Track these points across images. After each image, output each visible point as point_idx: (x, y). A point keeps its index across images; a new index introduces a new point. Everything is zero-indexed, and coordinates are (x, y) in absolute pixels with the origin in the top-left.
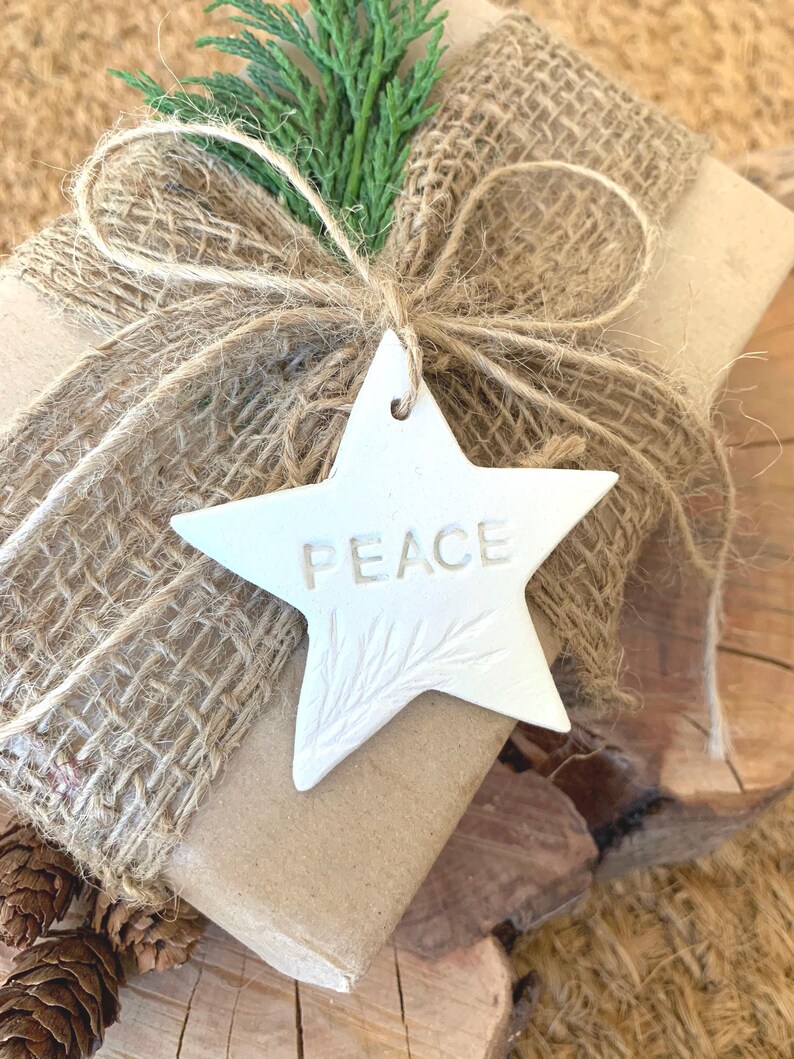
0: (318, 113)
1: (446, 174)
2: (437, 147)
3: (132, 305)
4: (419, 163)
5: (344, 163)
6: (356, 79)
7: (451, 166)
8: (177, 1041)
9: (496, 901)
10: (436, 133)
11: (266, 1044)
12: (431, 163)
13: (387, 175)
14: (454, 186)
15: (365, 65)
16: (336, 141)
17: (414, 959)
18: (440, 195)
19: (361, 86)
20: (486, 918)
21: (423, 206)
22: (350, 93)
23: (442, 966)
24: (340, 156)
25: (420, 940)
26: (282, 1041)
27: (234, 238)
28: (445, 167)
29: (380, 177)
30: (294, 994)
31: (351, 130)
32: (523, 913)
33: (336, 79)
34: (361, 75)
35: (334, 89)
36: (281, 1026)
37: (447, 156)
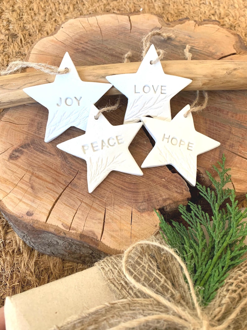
0: (204, 249)
1: (239, 288)
2: (239, 277)
3: (125, 289)
4: (231, 281)
5: (206, 268)
6: (219, 242)
7: (242, 286)
8: (73, 217)
9: (161, 202)
10: (240, 272)
11: (95, 223)
12: (235, 282)
13: (218, 279)
14: (241, 293)
15: (224, 239)
16: (206, 260)
17: (137, 211)
18: (235, 295)
19: (220, 245)
20: (158, 206)
21: (227, 297)
22: (216, 246)
23: (143, 214)
24: (206, 266)
25: (139, 207)
26: (99, 223)
27: (162, 281)
28: (240, 285)
29: (216, 279)
30: (104, 213)
31: (212, 258)
32: (168, 207)
33: (213, 240)
34: (221, 242)
35: (211, 244)
36: (99, 219)
37: (242, 282)
